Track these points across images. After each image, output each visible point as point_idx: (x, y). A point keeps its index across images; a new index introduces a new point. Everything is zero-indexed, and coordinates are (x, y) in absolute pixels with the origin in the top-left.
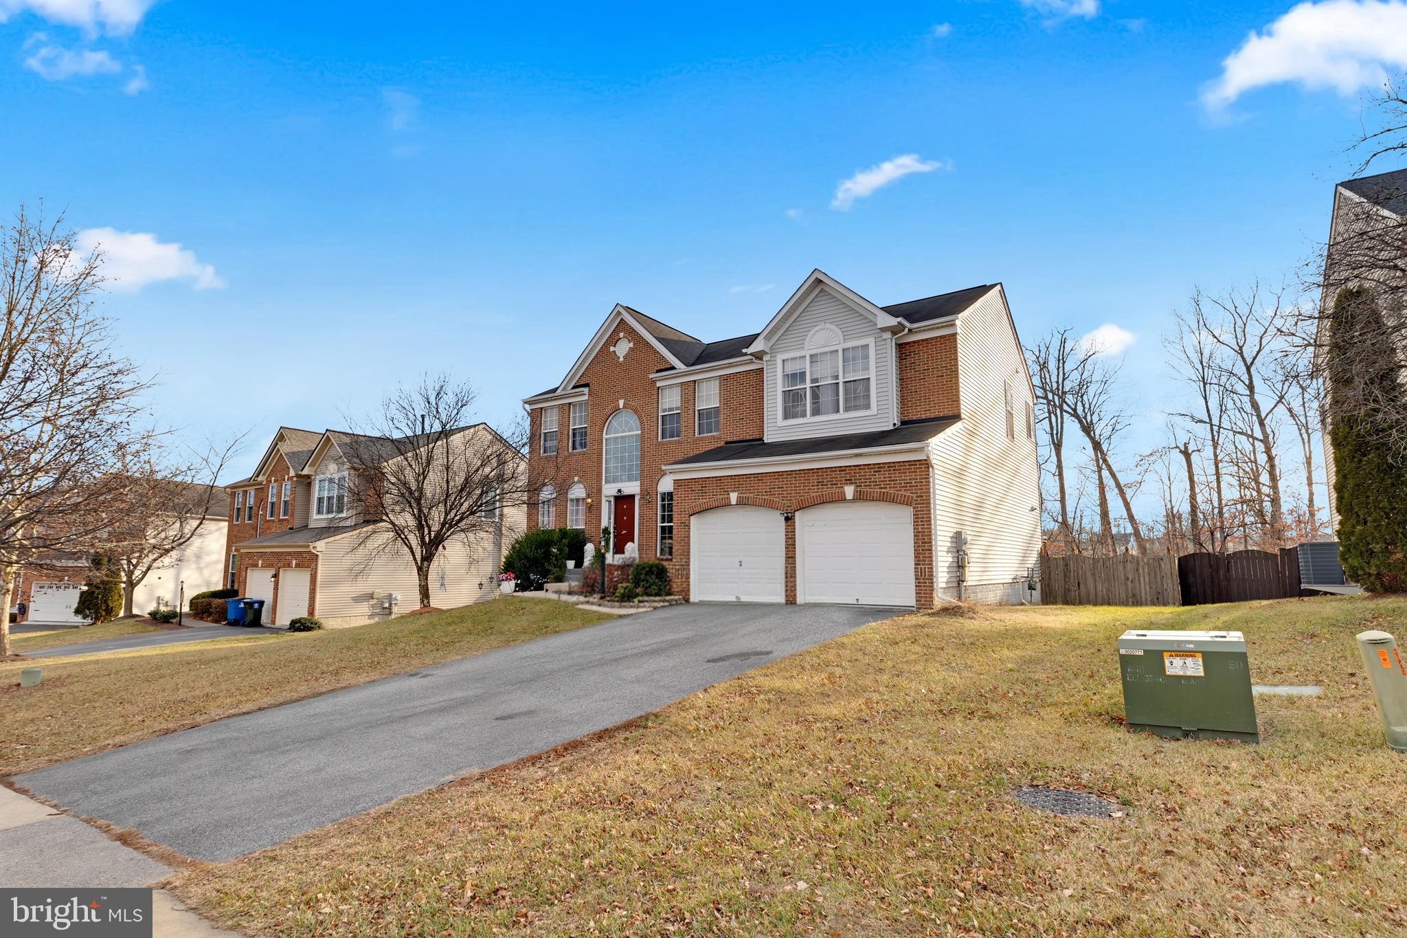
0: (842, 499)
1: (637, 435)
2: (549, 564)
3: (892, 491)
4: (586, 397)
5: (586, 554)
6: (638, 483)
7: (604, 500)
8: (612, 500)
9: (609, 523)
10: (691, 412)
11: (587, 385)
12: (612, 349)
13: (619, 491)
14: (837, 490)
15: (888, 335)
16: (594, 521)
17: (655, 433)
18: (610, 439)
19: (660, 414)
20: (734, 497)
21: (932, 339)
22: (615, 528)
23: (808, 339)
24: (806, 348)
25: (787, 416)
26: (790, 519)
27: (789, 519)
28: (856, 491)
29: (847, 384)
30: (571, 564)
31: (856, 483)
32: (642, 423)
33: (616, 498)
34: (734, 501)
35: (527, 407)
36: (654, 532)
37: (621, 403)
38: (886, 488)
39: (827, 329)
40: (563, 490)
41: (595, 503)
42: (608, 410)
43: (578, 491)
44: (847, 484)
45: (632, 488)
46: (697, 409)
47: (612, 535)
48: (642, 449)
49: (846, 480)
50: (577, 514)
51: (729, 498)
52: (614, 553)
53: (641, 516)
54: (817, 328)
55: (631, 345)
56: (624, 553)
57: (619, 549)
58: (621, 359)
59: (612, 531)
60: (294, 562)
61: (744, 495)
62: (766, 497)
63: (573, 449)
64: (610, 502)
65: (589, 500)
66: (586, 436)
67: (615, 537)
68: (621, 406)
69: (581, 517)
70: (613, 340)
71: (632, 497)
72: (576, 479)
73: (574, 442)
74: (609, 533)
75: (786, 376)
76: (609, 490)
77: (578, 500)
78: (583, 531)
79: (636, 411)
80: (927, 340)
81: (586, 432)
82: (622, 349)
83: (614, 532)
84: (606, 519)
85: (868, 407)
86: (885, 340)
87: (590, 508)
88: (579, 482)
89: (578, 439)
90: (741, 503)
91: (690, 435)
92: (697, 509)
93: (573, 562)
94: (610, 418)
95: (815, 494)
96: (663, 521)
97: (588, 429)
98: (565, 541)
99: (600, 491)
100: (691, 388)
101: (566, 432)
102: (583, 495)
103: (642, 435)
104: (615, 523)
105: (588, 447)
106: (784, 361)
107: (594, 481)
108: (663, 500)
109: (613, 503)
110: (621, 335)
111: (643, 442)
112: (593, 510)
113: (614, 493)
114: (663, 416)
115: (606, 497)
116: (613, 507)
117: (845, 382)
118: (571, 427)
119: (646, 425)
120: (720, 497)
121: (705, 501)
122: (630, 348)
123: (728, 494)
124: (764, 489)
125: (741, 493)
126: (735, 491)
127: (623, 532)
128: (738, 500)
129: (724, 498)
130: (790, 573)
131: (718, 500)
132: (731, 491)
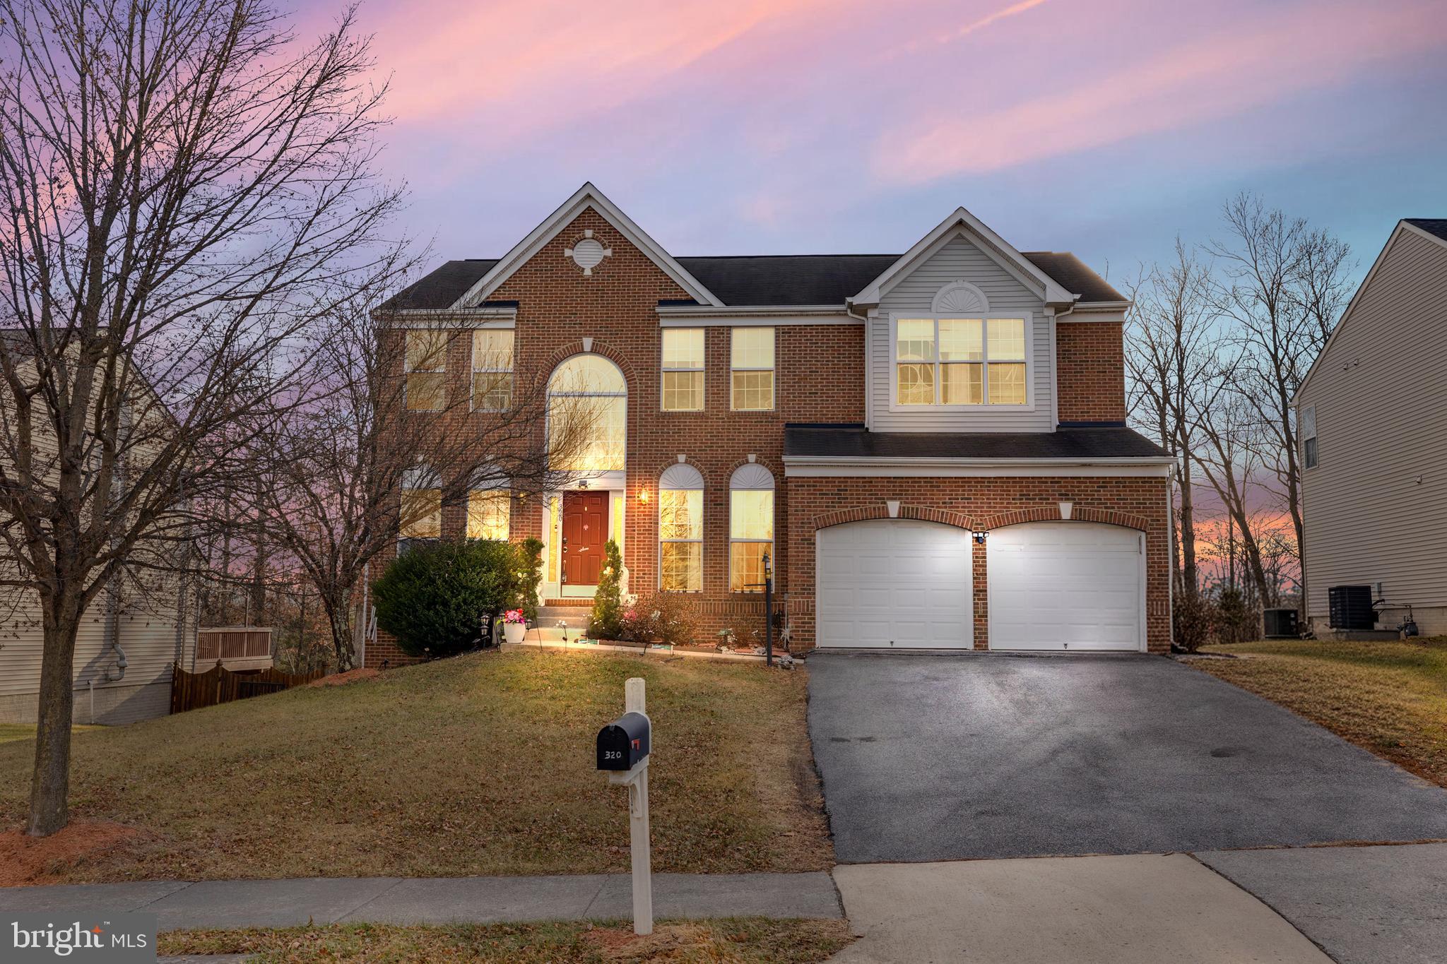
0: (1055, 518)
1: (618, 399)
3: (1121, 512)
4: (511, 324)
6: (621, 473)
7: (545, 496)
8: (560, 496)
10: (724, 372)
11: (514, 304)
12: (568, 252)
13: (583, 483)
14: (1049, 507)
15: (1050, 312)
16: (528, 530)
17: (655, 398)
18: (560, 395)
19: (664, 369)
20: (894, 507)
21: (1092, 324)
22: (564, 543)
23: (937, 297)
24: (933, 308)
26: (982, 540)
27: (978, 540)
28: (1074, 510)
29: (991, 366)
31: (1076, 499)
32: (629, 379)
33: (568, 494)
34: (893, 512)
36: (654, 550)
37: (586, 342)
38: (1113, 508)
39: (965, 290)
41: (531, 503)
42: (560, 351)
44: (1064, 500)
45: (606, 480)
46: (732, 369)
47: (559, 553)
48: (629, 419)
49: (1060, 495)
51: (886, 510)
52: (563, 584)
53: (628, 527)
54: (953, 285)
55: (609, 252)
57: (573, 576)
58: (587, 272)
59: (559, 545)
61: (910, 506)
62: (945, 510)
63: (477, 408)
64: (556, 499)
65: (521, 495)
66: (504, 387)
67: (564, 557)
68: (588, 347)
70: (570, 239)
71: (603, 495)
72: (489, 458)
75: (901, 344)
79: (617, 360)
80: (1086, 324)
82: (588, 256)
83: (563, 549)
84: (549, 527)
85: (1021, 400)
86: (1048, 317)
87: (521, 508)
88: (495, 463)
89: (486, 390)
90: (903, 516)
91: (720, 408)
92: (831, 521)
94: (562, 364)
95: (1017, 510)
99: (539, 480)
100: (721, 338)
101: (464, 377)
103: (630, 399)
104: (565, 534)
105: (513, 406)
106: (898, 321)
107: (530, 465)
109: (561, 502)
110: (588, 233)
111: (631, 409)
112: (527, 509)
114: (667, 374)
115: (551, 491)
116: (561, 509)
117: (990, 363)
118: (474, 370)
119: (638, 385)
120: (873, 505)
121: (846, 510)
122: (605, 257)
123: (885, 503)
124: (940, 499)
125: (906, 503)
126: (895, 499)
127: (583, 549)
128: (899, 512)
129: (879, 508)
130: (981, 611)
131: (866, 509)
132: (888, 499)
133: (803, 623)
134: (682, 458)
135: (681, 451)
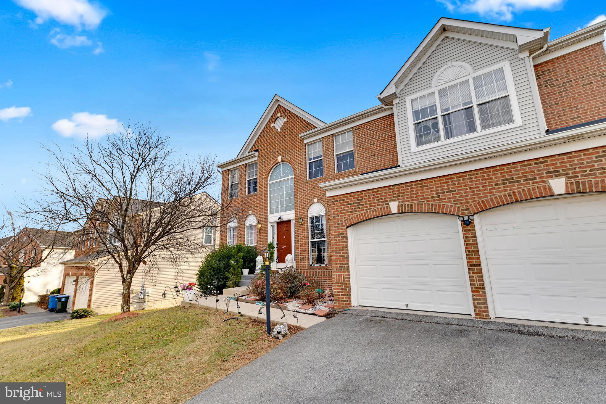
0: (549, 195)
1: (291, 179)
2: (229, 273)
4: (256, 158)
5: (257, 264)
6: (293, 212)
7: (269, 225)
8: (275, 225)
9: (273, 241)
10: (331, 156)
11: (257, 150)
12: (273, 125)
13: (280, 218)
14: (537, 186)
15: (525, 55)
16: (262, 240)
17: (304, 175)
18: (273, 183)
19: (308, 162)
20: (394, 207)
22: (277, 245)
23: (435, 79)
24: (433, 85)
25: (419, 143)
26: (470, 223)
27: (467, 223)
28: (570, 184)
29: (481, 106)
30: (246, 271)
31: (567, 174)
32: (294, 169)
33: (278, 223)
34: (394, 210)
35: (220, 169)
36: (307, 246)
37: (280, 158)
39: (455, 66)
40: (242, 220)
41: (263, 228)
42: (271, 165)
43: (252, 220)
44: (551, 177)
45: (289, 215)
46: (335, 154)
47: (275, 249)
48: (295, 187)
49: (548, 173)
50: (251, 236)
51: (389, 208)
52: (277, 263)
53: (296, 235)
54: (444, 68)
55: (286, 120)
56: (284, 262)
57: (281, 259)
58: (279, 130)
59: (275, 246)
60: (84, 272)
61: (406, 203)
62: (434, 203)
63: (249, 193)
64: (273, 226)
65: (259, 226)
66: (256, 184)
67: (278, 251)
68: (280, 161)
69: (254, 238)
70: (274, 119)
71: (289, 222)
72: (251, 212)
73: (249, 188)
74: (273, 248)
75: (416, 114)
76: (273, 218)
77: (252, 226)
78: (255, 247)
79: (290, 162)
80: (563, 56)
81: (256, 181)
82: (279, 124)
83: (277, 247)
84: (271, 237)
85: (511, 121)
86: (523, 59)
87: (260, 231)
88: (252, 214)
89: (252, 186)
90: (402, 212)
91: (332, 173)
92: (355, 221)
93: (248, 270)
94: (272, 170)
95: (502, 194)
96: (313, 237)
97: (258, 179)
98: (241, 255)
99: (266, 219)
100: (330, 140)
101: (243, 183)
102: (255, 222)
103: (295, 178)
104: (277, 241)
105: (258, 190)
106: (412, 101)
107: (263, 213)
108: (312, 222)
109: (275, 227)
110: (279, 115)
111: (295, 182)
112: (262, 232)
113: (276, 219)
114: (309, 163)
115: (271, 223)
116: (276, 230)
117: (479, 105)
118: (247, 179)
119: (298, 171)
120: (380, 207)
121: (363, 212)
122: (285, 122)
123: (388, 204)
124: (429, 195)
125: (403, 202)
126: (395, 200)
127: (284, 247)
128: (399, 209)
129: (384, 208)
130: (477, 283)
131: (375, 210)
132: (390, 201)
133: (342, 289)
134: (315, 200)
135: (315, 197)
